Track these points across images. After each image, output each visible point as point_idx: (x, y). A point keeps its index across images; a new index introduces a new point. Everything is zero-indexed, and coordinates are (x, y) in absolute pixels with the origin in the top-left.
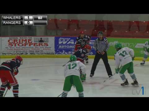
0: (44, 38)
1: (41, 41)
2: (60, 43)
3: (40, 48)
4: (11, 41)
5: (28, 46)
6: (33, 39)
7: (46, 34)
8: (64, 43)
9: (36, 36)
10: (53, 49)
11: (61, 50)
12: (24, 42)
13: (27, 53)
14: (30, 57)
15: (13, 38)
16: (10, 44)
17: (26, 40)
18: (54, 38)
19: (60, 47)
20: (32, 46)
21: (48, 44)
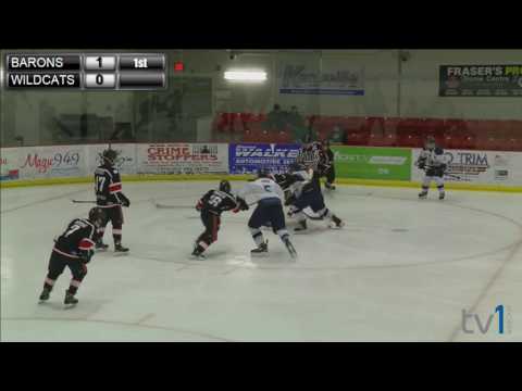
0: (209, 146)
1: (205, 151)
2: (238, 154)
3: (203, 164)
4: (152, 151)
5: (182, 159)
6: (191, 148)
7: (214, 140)
8: (246, 154)
9: (195, 142)
10: (225, 166)
11: (240, 168)
12: (175, 154)
13: (180, 173)
14: (186, 179)
15: (156, 146)
16: (152, 156)
17: (178, 149)
18: (226, 146)
19: (238, 161)
20: (189, 160)
21: (218, 155)
